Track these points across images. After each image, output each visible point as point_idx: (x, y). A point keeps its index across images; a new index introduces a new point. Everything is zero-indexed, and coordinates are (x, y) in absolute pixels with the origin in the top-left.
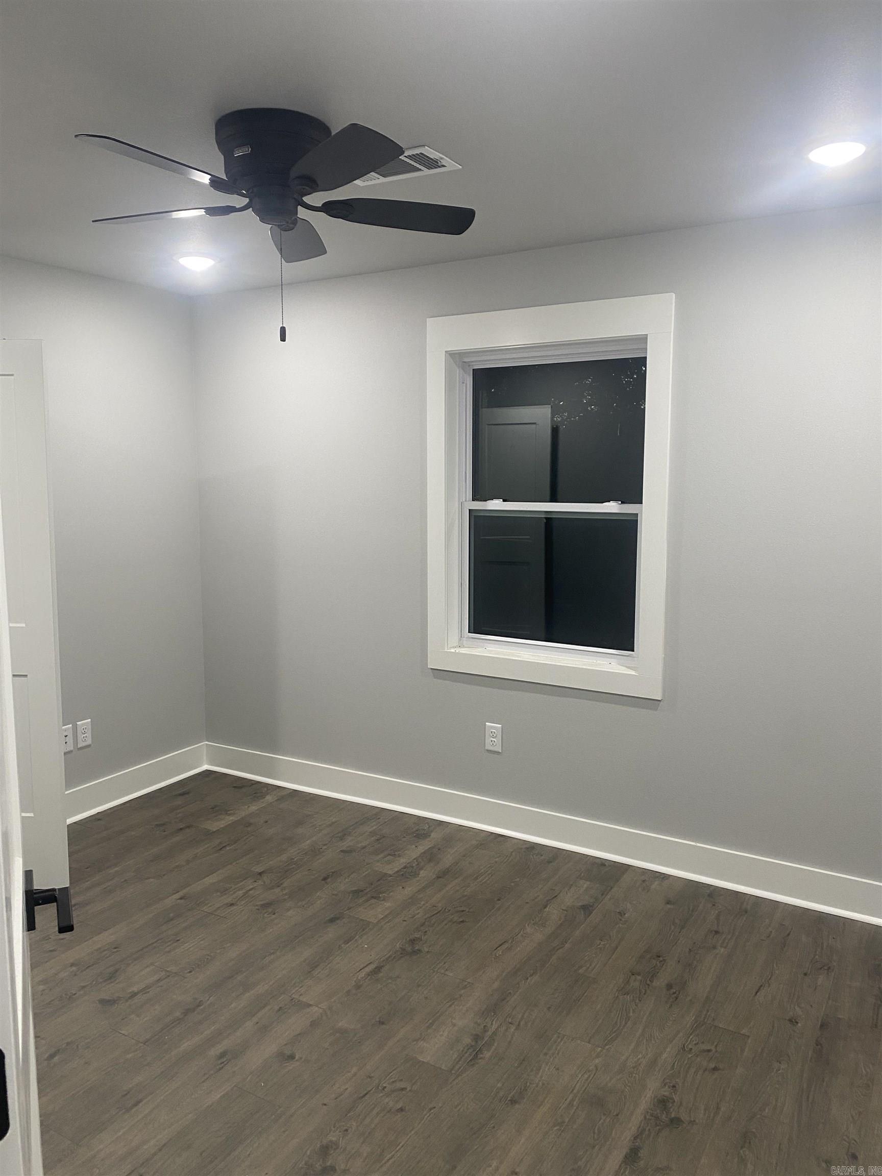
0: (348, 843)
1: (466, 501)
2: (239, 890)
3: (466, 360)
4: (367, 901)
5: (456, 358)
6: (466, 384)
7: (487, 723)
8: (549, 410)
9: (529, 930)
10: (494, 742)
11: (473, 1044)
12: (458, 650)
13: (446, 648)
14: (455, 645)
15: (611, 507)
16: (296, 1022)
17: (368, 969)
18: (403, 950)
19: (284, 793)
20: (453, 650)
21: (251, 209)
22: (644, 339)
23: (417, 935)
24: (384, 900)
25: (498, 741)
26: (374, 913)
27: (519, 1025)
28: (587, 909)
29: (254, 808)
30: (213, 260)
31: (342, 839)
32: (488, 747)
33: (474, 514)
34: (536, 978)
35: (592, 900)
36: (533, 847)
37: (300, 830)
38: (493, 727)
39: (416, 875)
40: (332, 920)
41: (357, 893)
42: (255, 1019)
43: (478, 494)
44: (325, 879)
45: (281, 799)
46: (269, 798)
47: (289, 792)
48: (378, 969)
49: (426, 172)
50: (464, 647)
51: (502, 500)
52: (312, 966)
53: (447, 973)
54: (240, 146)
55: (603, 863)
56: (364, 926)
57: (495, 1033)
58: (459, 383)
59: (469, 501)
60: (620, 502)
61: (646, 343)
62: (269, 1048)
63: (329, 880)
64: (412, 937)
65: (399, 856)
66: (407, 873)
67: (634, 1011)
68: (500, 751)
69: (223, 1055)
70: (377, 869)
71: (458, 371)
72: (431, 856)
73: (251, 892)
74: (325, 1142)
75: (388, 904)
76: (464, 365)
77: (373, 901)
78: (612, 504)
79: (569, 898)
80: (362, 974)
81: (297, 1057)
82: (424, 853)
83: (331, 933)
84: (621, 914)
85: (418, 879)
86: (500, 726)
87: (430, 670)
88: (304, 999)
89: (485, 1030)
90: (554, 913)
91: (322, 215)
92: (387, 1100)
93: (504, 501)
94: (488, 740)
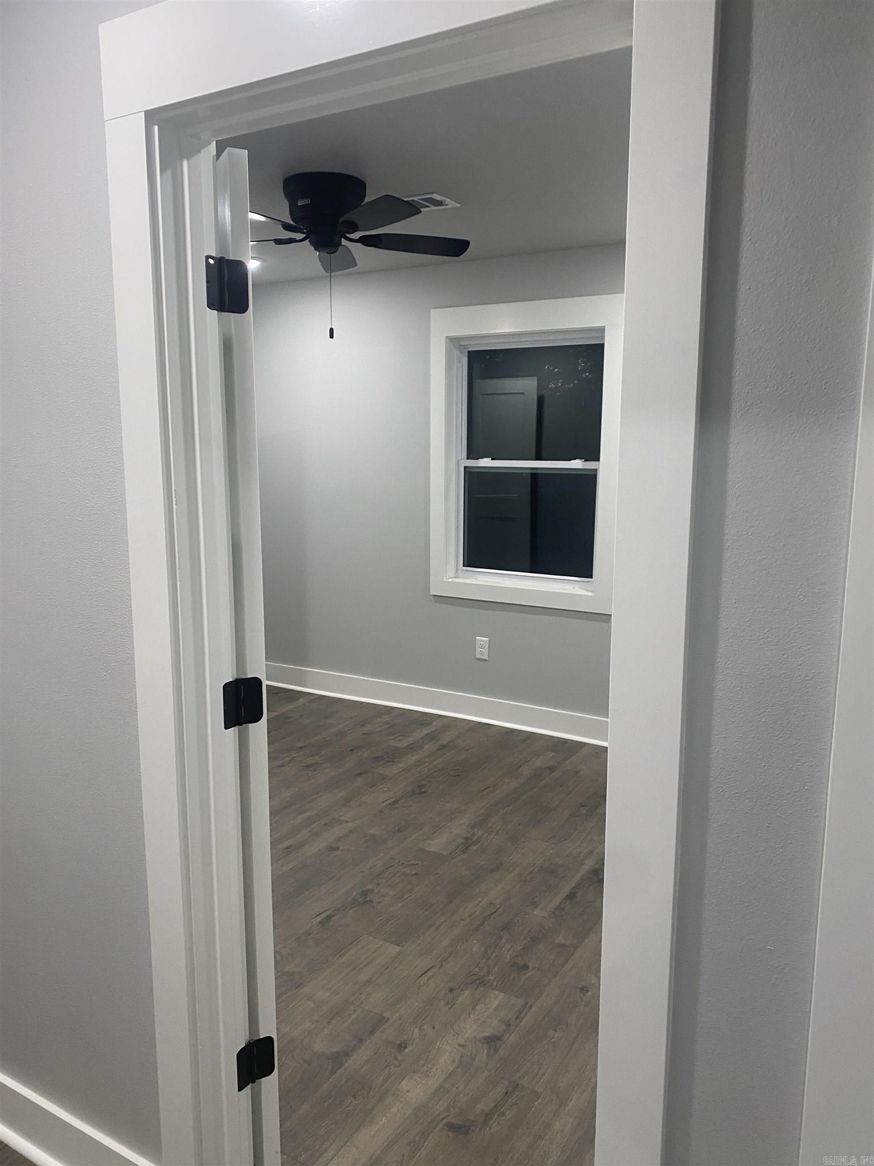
0: (368, 728)
1: (461, 459)
2: (287, 757)
3: (462, 343)
4: (385, 763)
5: (454, 342)
6: (462, 364)
7: (477, 638)
8: (536, 382)
9: (507, 780)
10: (482, 652)
11: (466, 842)
12: (454, 580)
13: (445, 578)
14: (452, 576)
15: (577, 464)
16: (338, 831)
17: (389, 802)
18: (414, 791)
19: (312, 697)
20: (450, 580)
21: (308, 240)
22: (602, 330)
23: (423, 783)
24: (398, 763)
25: (485, 651)
26: (392, 770)
27: (498, 832)
28: (551, 769)
29: (290, 707)
30: (260, 261)
31: (363, 725)
32: (478, 656)
33: (468, 470)
34: (510, 808)
35: (556, 764)
36: (512, 731)
37: (330, 721)
38: (482, 640)
39: (421, 747)
40: (360, 774)
41: (377, 759)
42: (309, 829)
43: (472, 453)
44: (352, 750)
45: (311, 701)
46: (302, 701)
47: (317, 696)
48: (395, 802)
49: (433, 208)
50: (459, 578)
51: (490, 459)
52: (347, 801)
53: (446, 804)
54: (303, 197)
55: (566, 741)
56: (384, 778)
57: (480, 837)
58: (457, 362)
59: (464, 459)
60: (584, 460)
61: (604, 332)
62: (319, 845)
63: (355, 751)
64: (420, 784)
65: (408, 736)
66: (414, 748)
67: (581, 826)
68: (487, 659)
69: (288, 848)
70: (391, 744)
71: (456, 353)
72: (432, 737)
73: (296, 759)
74: (364, 889)
75: (401, 765)
76: (461, 347)
77: (390, 763)
78: (577, 461)
79: (538, 762)
80: (384, 804)
81: (341, 849)
82: (427, 735)
83: (359, 782)
84: (577, 772)
85: (423, 750)
86: (487, 639)
87: (432, 597)
88: (343, 818)
89: (473, 835)
90: (526, 771)
91: (359, 245)
92: (406, 869)
93: (492, 459)
94: (478, 650)
